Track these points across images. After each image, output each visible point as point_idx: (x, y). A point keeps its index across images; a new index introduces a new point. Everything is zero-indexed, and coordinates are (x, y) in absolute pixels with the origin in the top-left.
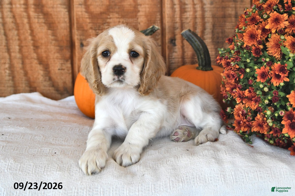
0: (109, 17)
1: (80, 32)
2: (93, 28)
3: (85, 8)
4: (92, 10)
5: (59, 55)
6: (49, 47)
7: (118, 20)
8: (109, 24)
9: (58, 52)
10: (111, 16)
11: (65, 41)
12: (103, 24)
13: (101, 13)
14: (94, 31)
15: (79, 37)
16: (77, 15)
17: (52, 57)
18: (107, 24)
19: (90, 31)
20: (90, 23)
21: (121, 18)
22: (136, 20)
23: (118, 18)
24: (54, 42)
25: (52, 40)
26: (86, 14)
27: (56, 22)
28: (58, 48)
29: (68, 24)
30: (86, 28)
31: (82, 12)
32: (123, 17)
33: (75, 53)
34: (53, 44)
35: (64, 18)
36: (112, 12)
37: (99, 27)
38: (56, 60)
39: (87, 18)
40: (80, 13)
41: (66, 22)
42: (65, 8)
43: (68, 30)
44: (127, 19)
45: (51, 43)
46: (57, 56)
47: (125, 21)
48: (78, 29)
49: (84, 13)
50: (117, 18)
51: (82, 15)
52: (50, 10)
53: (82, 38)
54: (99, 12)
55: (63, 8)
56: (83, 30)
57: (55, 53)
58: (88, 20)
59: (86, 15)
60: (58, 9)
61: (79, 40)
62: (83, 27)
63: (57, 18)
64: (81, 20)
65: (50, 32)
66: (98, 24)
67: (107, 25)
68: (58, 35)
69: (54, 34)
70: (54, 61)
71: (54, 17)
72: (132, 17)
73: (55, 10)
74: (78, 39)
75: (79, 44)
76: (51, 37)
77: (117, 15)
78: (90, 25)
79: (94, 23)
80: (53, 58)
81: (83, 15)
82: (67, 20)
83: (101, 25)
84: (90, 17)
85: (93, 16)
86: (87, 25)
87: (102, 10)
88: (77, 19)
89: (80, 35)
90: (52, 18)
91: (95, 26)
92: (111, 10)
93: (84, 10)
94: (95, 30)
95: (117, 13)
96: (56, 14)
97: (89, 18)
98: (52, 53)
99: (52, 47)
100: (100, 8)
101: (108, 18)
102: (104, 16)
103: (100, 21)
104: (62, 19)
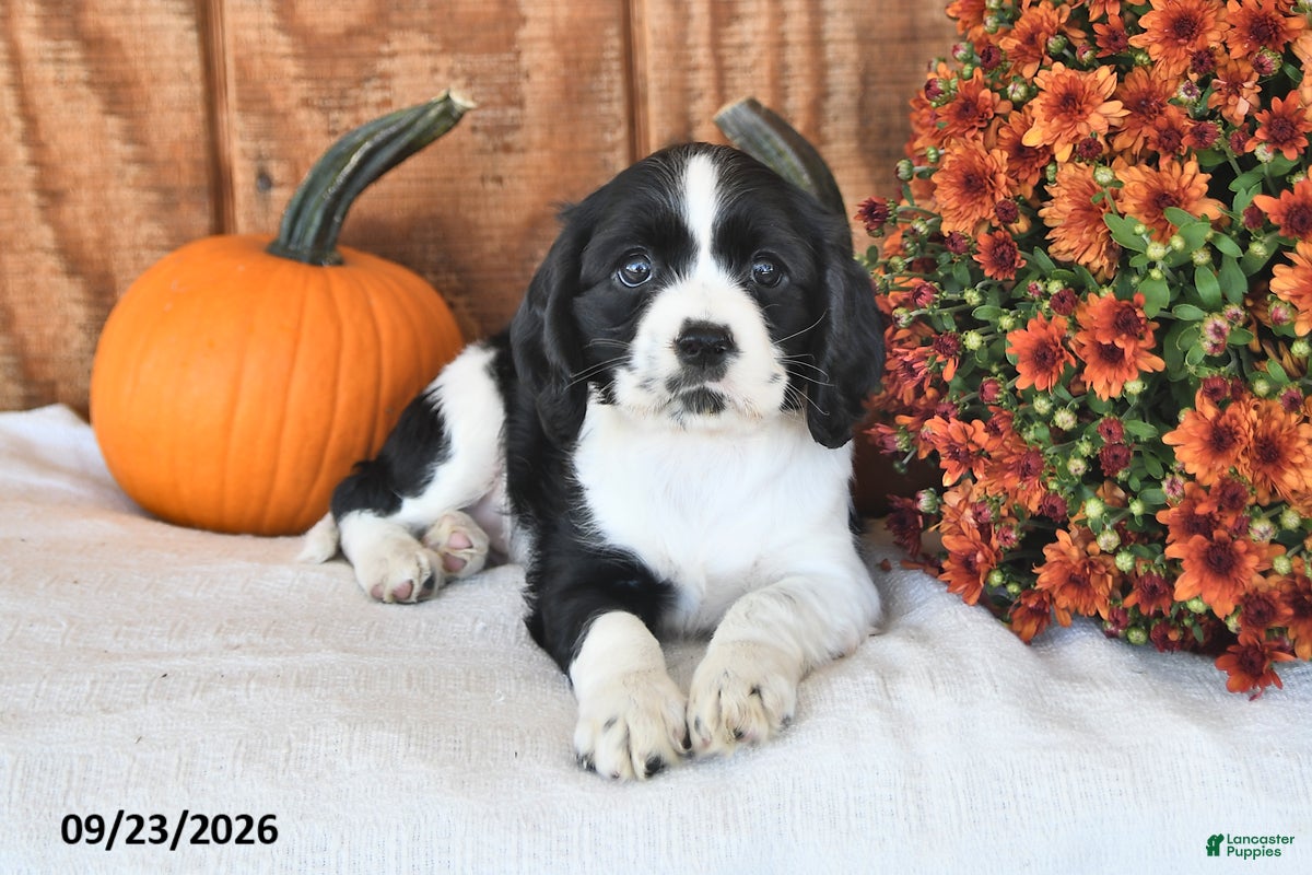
0: (385, 49)
1: (254, 120)
2: (315, 103)
3: (273, 11)
4: (309, 21)
5: (161, 232)
6: (111, 194)
7: (429, 62)
8: (387, 83)
9: (152, 218)
10: (396, 45)
11: (186, 166)
12: (360, 82)
13: (351, 33)
14: (317, 117)
15: (249, 145)
16: (238, 43)
17: (125, 242)
18: (376, 83)
19: (302, 115)
20: (298, 78)
21: (443, 51)
22: (510, 62)
23: (430, 52)
24: (133, 170)
25: (127, 161)
26: (282, 39)
27: (144, 78)
28: (152, 197)
29: (198, 88)
30: (280, 105)
31: (259, 27)
32: (450, 47)
33: (234, 220)
34: (131, 182)
35: (178, 59)
36: (401, 27)
37: (343, 95)
38: (145, 253)
39: (285, 56)
40: (252, 35)
41: (186, 77)
42: (182, 14)
43: (200, 114)
44: (469, 58)
45: (121, 175)
46: (151, 237)
47: (459, 66)
48: (246, 106)
49: (272, 34)
50: (424, 53)
51: (263, 42)
52: (111, 22)
53: (263, 148)
54: (340, 30)
55: (174, 13)
56: (270, 113)
57: (138, 220)
58: (291, 68)
59: (282, 43)
60: (153, 20)
61: (250, 159)
62: (267, 100)
63: (148, 59)
64: (257, 64)
65: (113, 124)
66: (336, 85)
67: (376, 88)
68: (154, 138)
69: (134, 136)
70: (137, 258)
71: (131, 53)
72: (492, 48)
73: (136, 21)
74: (244, 153)
75: (252, 178)
76: (120, 148)
77: (422, 41)
78: (300, 90)
79: (317, 79)
80: (134, 247)
81: (265, 41)
82: (193, 66)
83: (350, 88)
84: (301, 51)
85: (312, 48)
86: (286, 89)
87: (353, 19)
88: (239, 61)
89: (257, 137)
90: (125, 60)
91: (324, 94)
92: (396, 18)
93: (271, 19)
94: (325, 110)
95: (424, 29)
96: (140, 39)
97: (296, 56)
98: (128, 220)
99: (128, 195)
100: (347, 10)
101: (380, 55)
102: (364, 45)
103: (345, 69)
104: (169, 64)
